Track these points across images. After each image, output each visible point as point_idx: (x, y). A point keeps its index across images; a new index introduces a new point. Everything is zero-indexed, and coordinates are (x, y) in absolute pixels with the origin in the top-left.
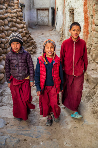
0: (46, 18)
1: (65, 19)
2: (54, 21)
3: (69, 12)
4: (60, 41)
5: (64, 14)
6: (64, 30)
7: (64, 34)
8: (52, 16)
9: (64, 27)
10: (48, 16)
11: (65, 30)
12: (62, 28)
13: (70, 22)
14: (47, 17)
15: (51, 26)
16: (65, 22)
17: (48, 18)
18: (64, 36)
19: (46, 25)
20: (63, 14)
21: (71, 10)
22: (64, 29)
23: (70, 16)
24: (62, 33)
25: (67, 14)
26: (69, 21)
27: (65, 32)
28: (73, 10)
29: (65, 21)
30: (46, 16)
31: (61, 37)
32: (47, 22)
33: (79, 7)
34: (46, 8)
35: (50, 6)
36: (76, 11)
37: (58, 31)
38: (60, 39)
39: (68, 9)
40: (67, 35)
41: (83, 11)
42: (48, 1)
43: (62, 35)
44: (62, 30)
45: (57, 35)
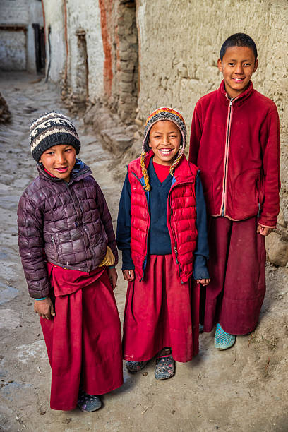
0: (21, 51)
1: (69, 53)
2: (42, 59)
3: (76, 38)
4: (61, 101)
5: (66, 42)
6: (68, 76)
7: (69, 84)
8: (37, 47)
9: (68, 68)
10: (26, 46)
11: (70, 77)
12: (65, 73)
13: (80, 57)
14: (23, 49)
15: (36, 73)
16: (70, 59)
17: (27, 52)
18: (69, 89)
19: (21, 69)
20: (63, 40)
21: (80, 34)
22: (68, 73)
23: (79, 46)
24: (65, 82)
25: (72, 41)
26: (78, 57)
27: (70, 80)
28: (83, 34)
29: (69, 57)
31: (63, 92)
32: (25, 61)
33: (94, 28)
34: (19, 26)
35: (29, 21)
36: (89, 37)
37: (56, 80)
38: (62, 97)
39: (74, 31)
40: (75, 85)
41: (101, 38)
42: (23, 8)
43: (65, 87)
44: (64, 76)
45: (53, 90)
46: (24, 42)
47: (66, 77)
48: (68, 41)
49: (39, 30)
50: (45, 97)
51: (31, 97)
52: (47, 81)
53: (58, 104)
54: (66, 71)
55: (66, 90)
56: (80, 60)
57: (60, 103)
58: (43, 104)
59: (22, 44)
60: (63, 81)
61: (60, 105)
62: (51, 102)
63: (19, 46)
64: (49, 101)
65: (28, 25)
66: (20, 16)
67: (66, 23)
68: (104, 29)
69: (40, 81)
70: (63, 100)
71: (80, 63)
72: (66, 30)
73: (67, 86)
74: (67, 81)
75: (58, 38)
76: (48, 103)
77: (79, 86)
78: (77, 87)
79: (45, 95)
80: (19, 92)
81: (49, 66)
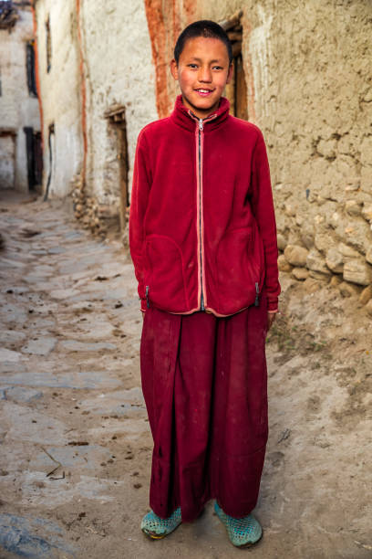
0: (7, 163)
1: (89, 149)
2: (36, 173)
3: (105, 123)
4: (75, 219)
5: (84, 135)
6: (88, 182)
7: (88, 194)
8: (30, 157)
9: (88, 171)
10: (14, 156)
11: (91, 183)
12: (81, 179)
13: (110, 151)
14: (11, 161)
15: (27, 190)
16: (92, 157)
17: (15, 165)
18: (89, 201)
19: (6, 186)
20: (78, 135)
21: (112, 114)
22: (87, 177)
23: (109, 133)
24: (82, 192)
25: (95, 130)
26: (107, 149)
27: (92, 188)
28: (120, 111)
29: (89, 154)
30: (7, 155)
31: (79, 207)
32: (12, 176)
33: (143, 98)
34: (6, 130)
35: (20, 123)
36: (133, 112)
37: (63, 193)
38: (76, 214)
39: (101, 113)
40: (102, 193)
41: (155, 109)
42: (12, 107)
43: (82, 199)
44: (80, 184)
45: (58, 208)
46: (12, 151)
47: (84, 184)
48: (88, 132)
49: (33, 135)
50: (47, 217)
51: (26, 218)
52: (46, 199)
53: (70, 224)
54: (84, 175)
55: (84, 203)
56: (111, 155)
57: (75, 222)
58: (47, 225)
59: (9, 153)
60: (78, 191)
61: (74, 225)
62: (58, 223)
63: (4, 157)
64: (56, 221)
65: (17, 129)
66: (7, 118)
67: (84, 107)
68: (162, 95)
69: (35, 200)
70: (78, 218)
71: (110, 159)
72: (84, 116)
73: (85, 197)
74: (87, 189)
75: (68, 135)
76: (53, 224)
77: (108, 192)
78: (106, 195)
79: (48, 214)
80: (7, 214)
81: (49, 178)
